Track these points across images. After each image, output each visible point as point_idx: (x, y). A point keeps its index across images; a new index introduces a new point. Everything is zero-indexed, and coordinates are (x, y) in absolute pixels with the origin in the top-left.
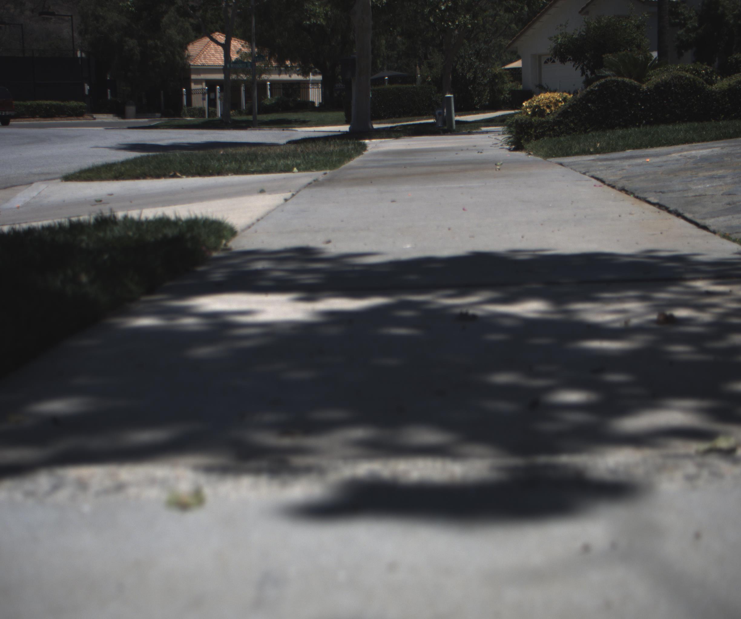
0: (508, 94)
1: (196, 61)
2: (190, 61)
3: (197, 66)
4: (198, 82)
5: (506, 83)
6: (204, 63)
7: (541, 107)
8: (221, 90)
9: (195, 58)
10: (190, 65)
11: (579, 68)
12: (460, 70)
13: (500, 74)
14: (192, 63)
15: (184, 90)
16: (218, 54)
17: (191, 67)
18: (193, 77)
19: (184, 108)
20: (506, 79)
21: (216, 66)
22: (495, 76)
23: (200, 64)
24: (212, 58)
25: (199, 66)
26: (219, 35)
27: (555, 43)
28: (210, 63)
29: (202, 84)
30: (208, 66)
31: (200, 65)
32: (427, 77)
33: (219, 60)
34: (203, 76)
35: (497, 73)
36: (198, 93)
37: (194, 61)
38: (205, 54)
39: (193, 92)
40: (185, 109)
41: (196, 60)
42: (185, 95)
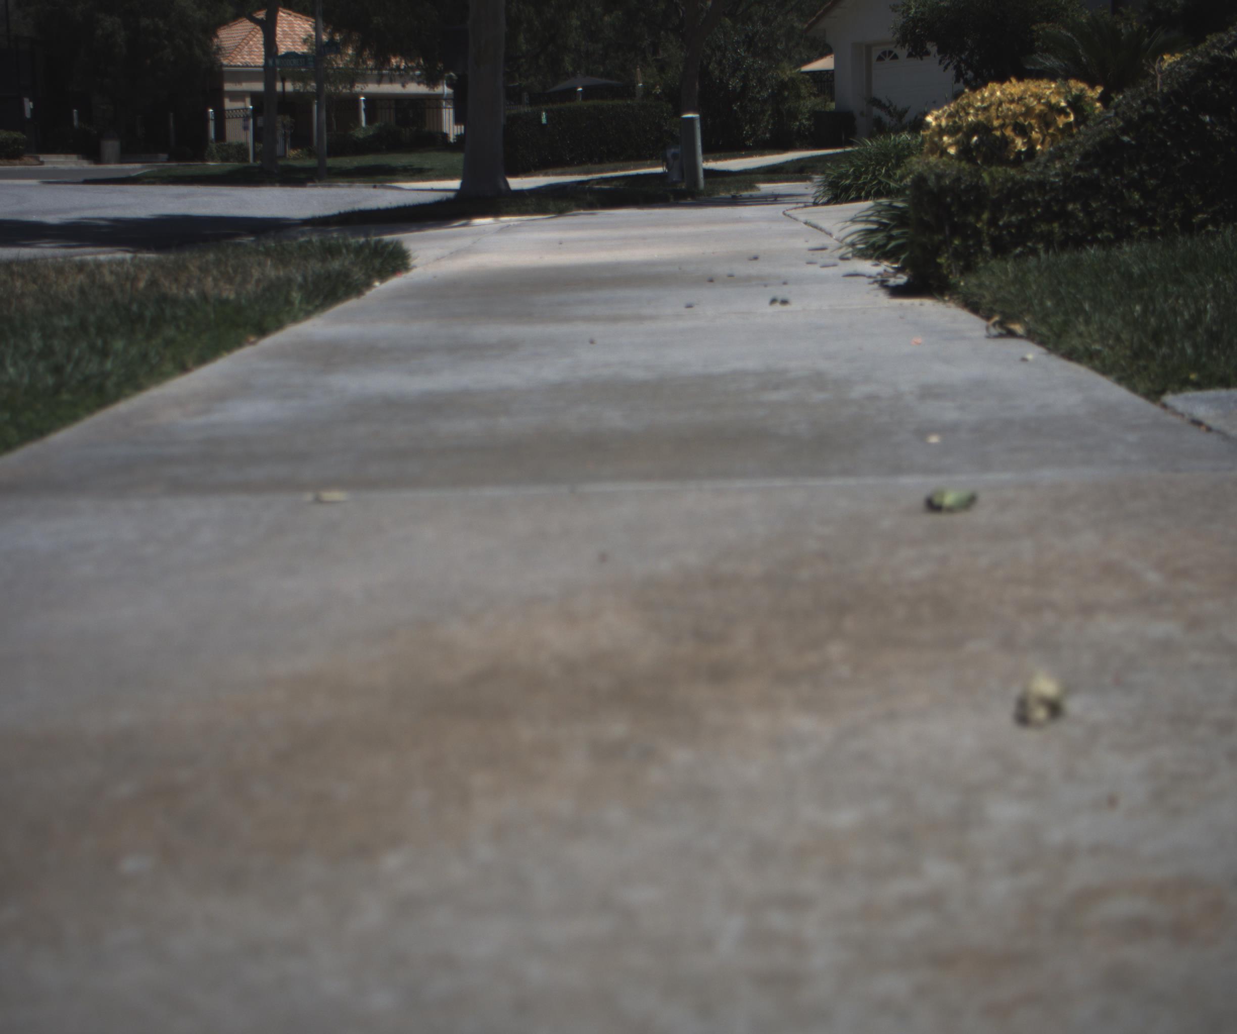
0: (808, 119)
1: (234, 58)
2: (222, 59)
3: (235, 66)
4: (237, 96)
5: (804, 98)
6: (249, 61)
7: (996, 129)
9: (232, 53)
10: (222, 65)
11: (951, 67)
12: (717, 73)
13: (792, 80)
14: (225, 62)
15: (211, 110)
17: (225, 69)
18: (228, 87)
19: (210, 144)
20: (804, 91)
22: (783, 85)
23: (241, 63)
25: (239, 66)
27: (904, 18)
29: (244, 101)
30: (255, 66)
32: (654, 86)
34: (246, 86)
35: (787, 79)
36: (238, 117)
37: (230, 58)
38: (251, 46)
39: (227, 114)
40: (213, 146)
41: (233, 55)
42: (212, 120)
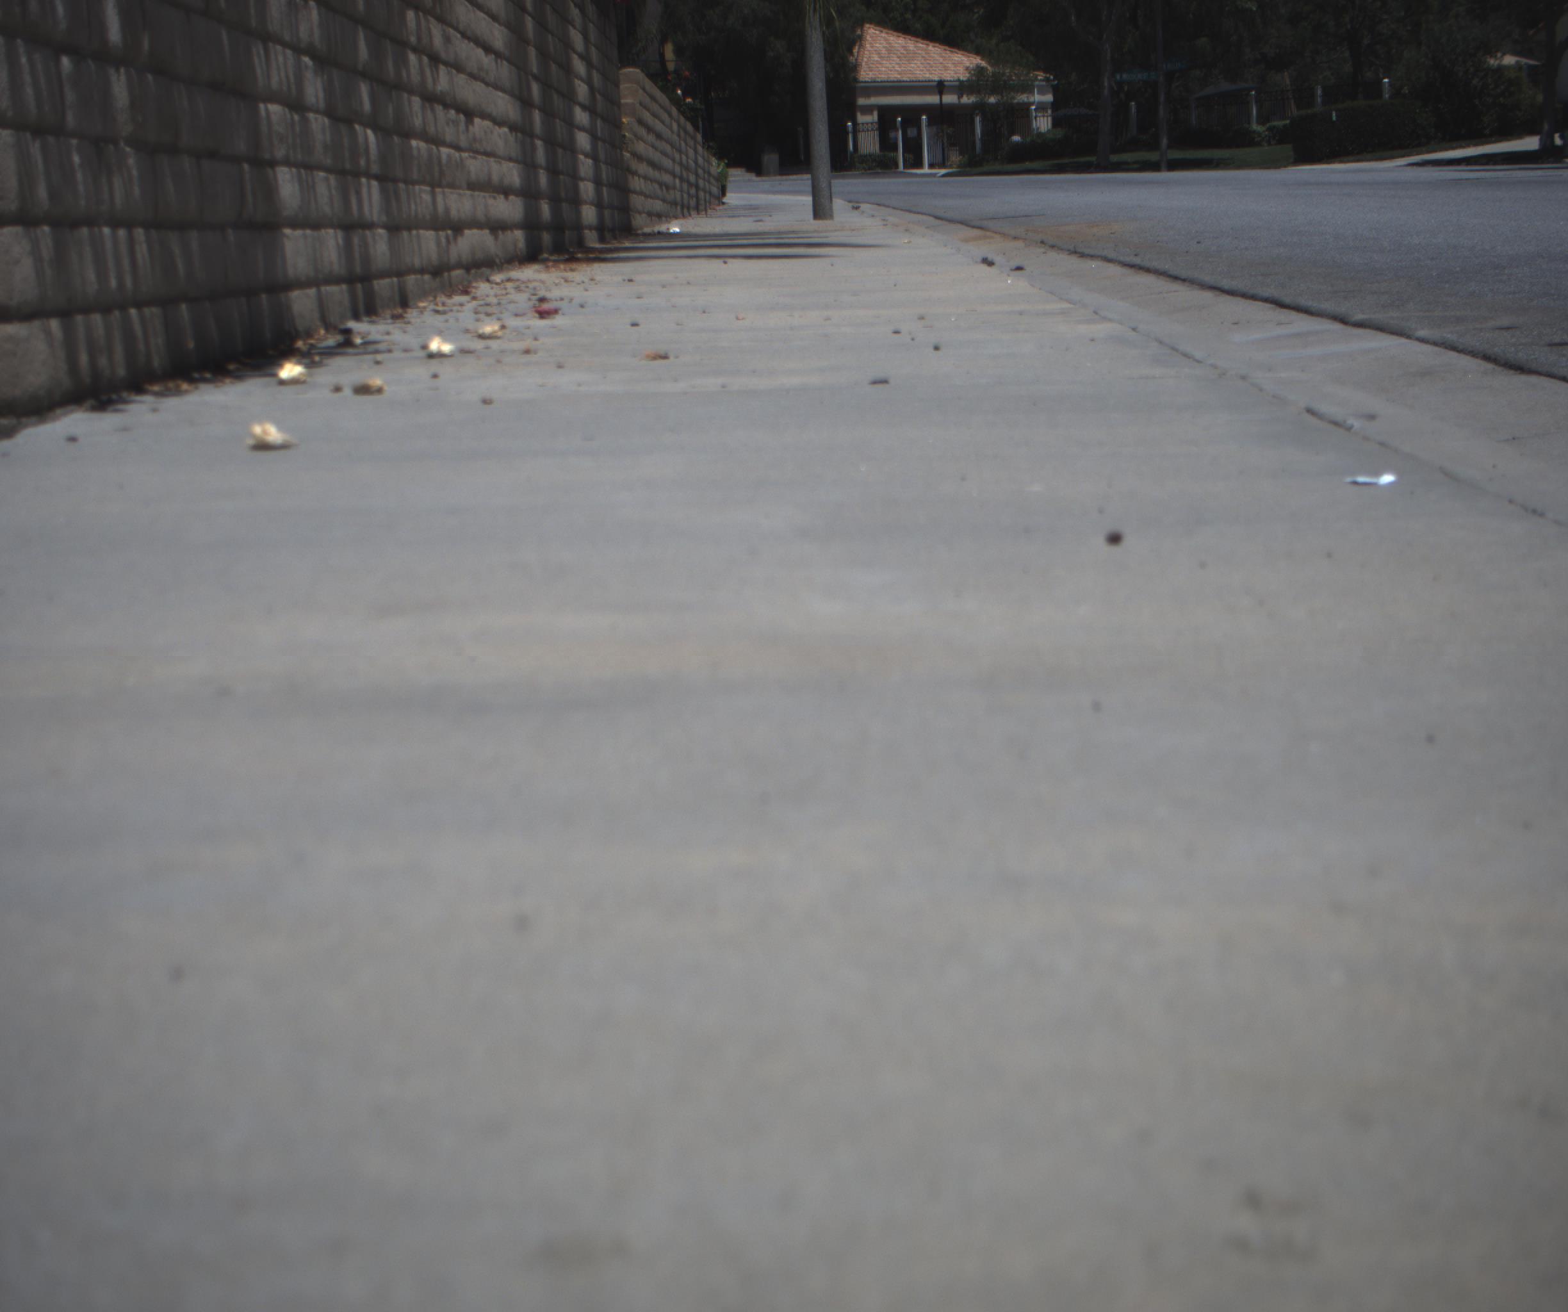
3: (866, 82)
4: (868, 110)
6: (873, 76)
8: (930, 123)
10: (857, 81)
14: (860, 78)
16: (884, 62)
17: (858, 85)
18: (861, 101)
19: (850, 155)
21: (891, 82)
24: (881, 69)
25: (868, 82)
26: (869, 28)
28: (883, 77)
30: (881, 82)
31: (867, 80)
33: (892, 72)
34: (875, 100)
36: (868, 130)
40: (853, 157)
42: (851, 132)
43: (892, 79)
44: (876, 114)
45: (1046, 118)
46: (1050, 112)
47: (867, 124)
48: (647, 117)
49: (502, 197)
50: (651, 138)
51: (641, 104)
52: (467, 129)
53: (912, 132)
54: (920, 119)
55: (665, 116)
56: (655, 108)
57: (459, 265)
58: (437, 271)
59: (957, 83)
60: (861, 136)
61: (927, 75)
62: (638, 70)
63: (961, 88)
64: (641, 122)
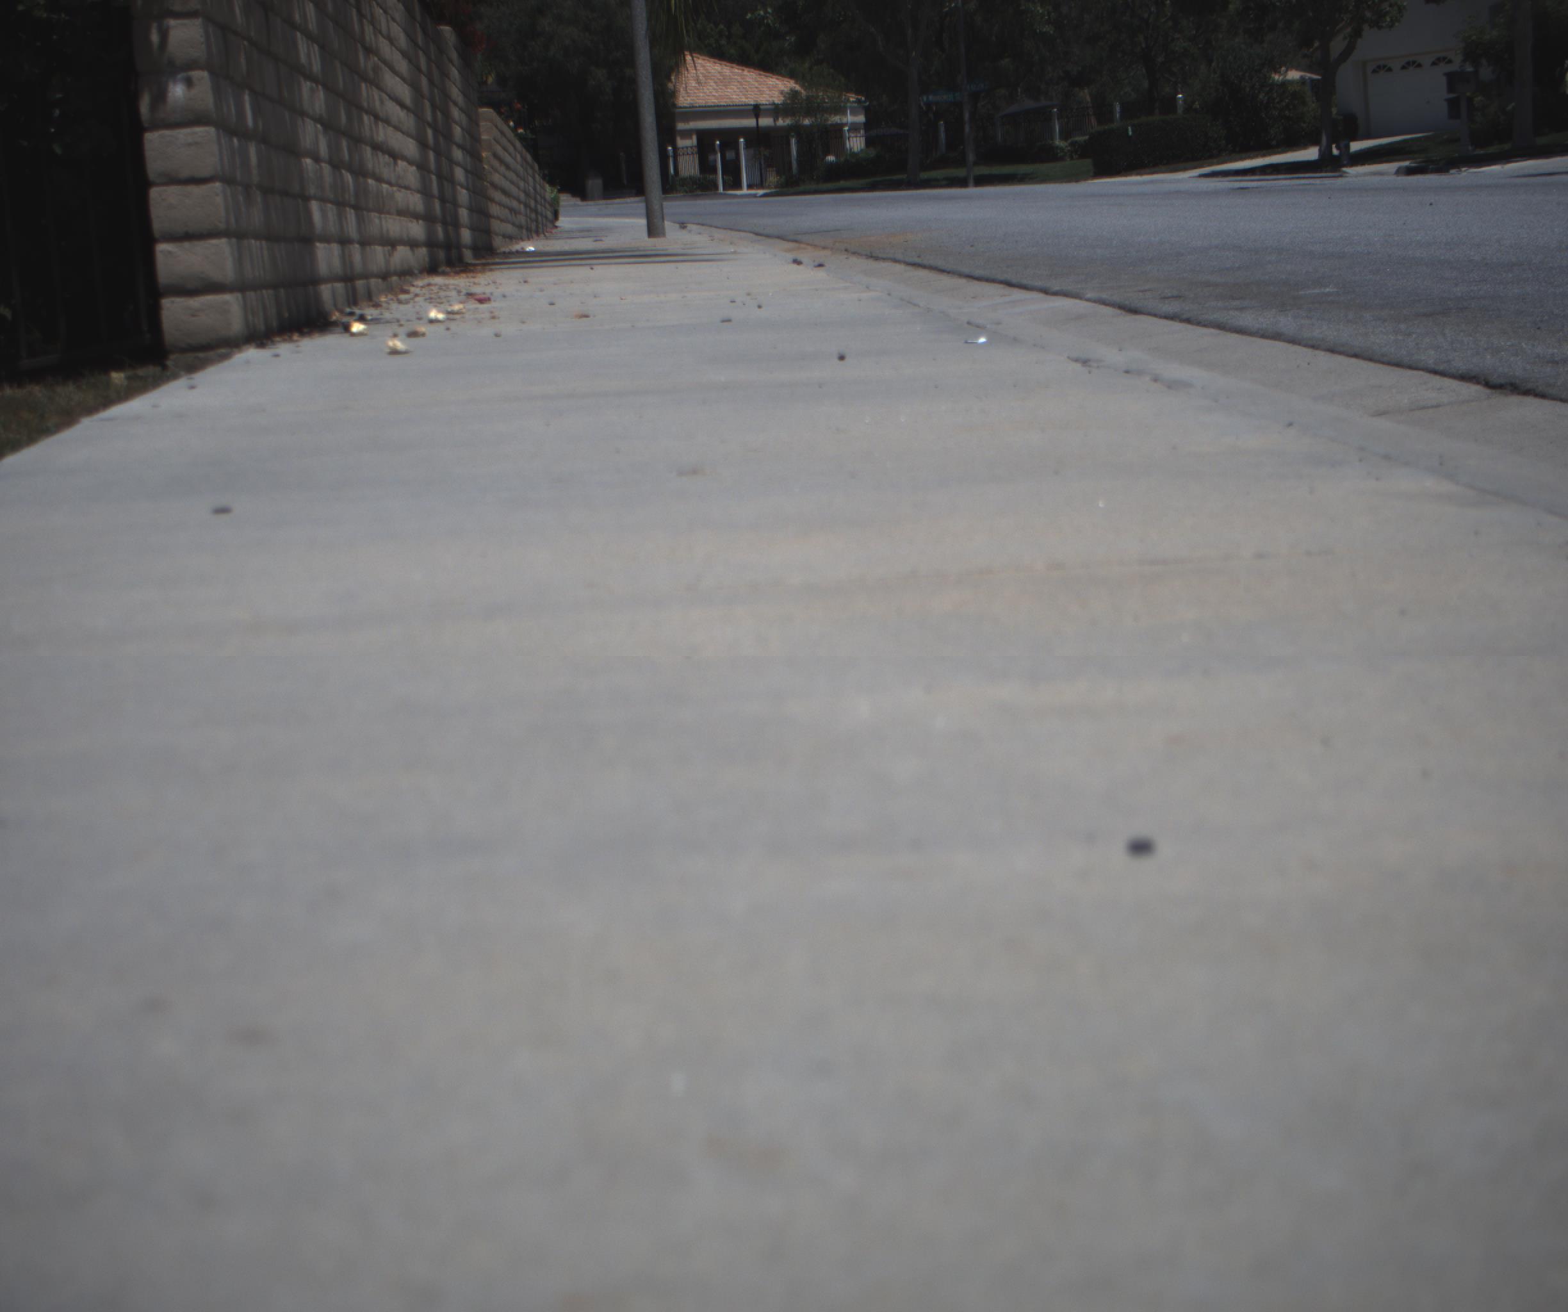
3: (684, 107)
4: (687, 134)
6: (692, 102)
8: (748, 146)
15: (670, 148)
16: (702, 89)
18: (681, 126)
21: (709, 107)
24: (698, 94)
25: (686, 107)
28: (701, 102)
29: (691, 138)
30: (699, 107)
31: (685, 105)
33: (710, 97)
36: (688, 154)
39: (680, 152)
40: (675, 180)
42: (671, 156)
43: (709, 104)
44: (695, 138)
45: (858, 138)
46: (862, 132)
47: (687, 148)
48: (499, 150)
49: (415, 221)
50: (502, 169)
51: (495, 140)
52: (395, 170)
53: (730, 155)
54: (737, 143)
55: (511, 149)
56: (504, 141)
57: (396, 273)
58: (385, 276)
59: (773, 107)
60: (681, 160)
61: (744, 100)
62: (491, 110)
63: (776, 111)
64: (495, 156)
